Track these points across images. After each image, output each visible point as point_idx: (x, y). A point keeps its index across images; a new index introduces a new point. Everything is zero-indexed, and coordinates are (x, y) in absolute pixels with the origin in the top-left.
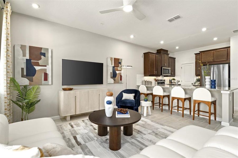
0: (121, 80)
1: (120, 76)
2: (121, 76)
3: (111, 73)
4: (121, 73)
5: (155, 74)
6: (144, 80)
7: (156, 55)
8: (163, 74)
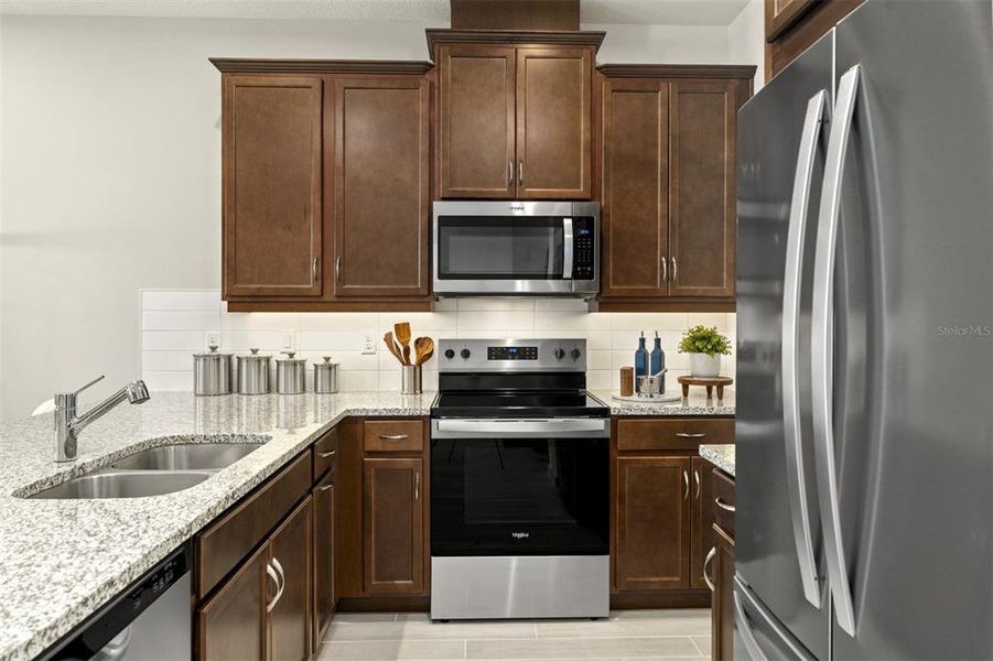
5: (310, 286)
6: (213, 349)
7: (340, 81)
8: (439, 285)
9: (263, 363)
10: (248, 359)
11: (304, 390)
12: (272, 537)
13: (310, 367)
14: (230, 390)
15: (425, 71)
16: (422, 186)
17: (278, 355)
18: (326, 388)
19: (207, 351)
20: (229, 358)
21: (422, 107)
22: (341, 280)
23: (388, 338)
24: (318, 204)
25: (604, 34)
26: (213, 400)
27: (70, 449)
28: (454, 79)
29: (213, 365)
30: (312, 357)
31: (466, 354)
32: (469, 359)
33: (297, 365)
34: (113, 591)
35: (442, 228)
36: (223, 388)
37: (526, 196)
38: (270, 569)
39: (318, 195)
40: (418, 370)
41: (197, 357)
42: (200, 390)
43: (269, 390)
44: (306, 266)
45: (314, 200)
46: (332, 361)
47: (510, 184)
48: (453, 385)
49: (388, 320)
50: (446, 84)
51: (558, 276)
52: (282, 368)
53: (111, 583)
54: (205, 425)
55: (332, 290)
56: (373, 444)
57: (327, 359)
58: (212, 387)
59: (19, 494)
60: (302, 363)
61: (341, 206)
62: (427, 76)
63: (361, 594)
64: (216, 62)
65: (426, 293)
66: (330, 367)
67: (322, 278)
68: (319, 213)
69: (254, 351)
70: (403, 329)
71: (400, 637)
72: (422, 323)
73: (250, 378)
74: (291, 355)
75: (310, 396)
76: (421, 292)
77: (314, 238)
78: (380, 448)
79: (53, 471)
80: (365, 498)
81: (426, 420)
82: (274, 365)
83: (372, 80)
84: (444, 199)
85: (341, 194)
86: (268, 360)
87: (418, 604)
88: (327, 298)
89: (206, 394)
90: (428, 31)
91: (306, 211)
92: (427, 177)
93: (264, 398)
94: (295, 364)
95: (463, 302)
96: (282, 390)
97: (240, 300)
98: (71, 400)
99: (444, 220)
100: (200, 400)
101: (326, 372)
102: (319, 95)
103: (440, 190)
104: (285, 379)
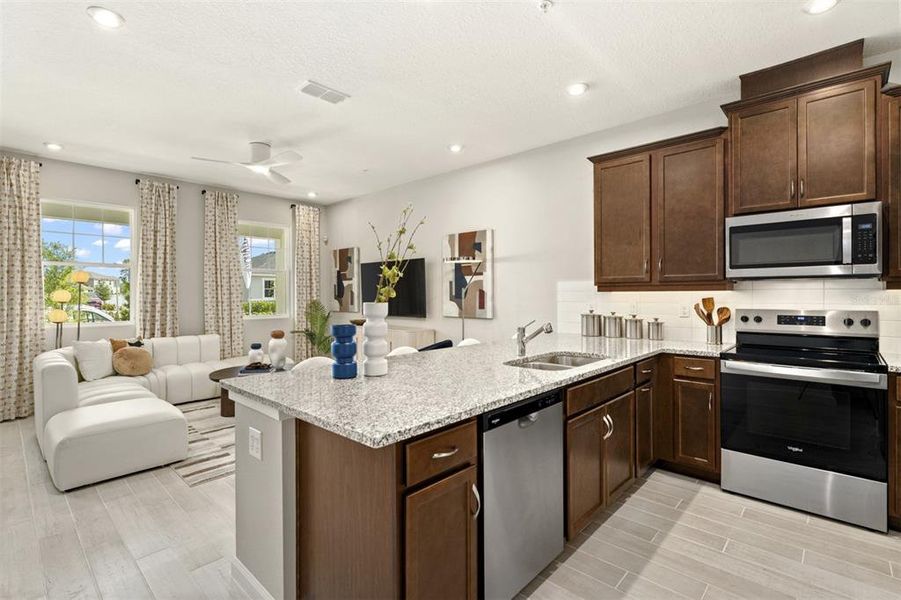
0: (482, 306)
1: (478, 293)
2: (482, 294)
3: (451, 283)
4: (480, 282)
5: (645, 276)
6: (591, 312)
7: (661, 153)
8: (731, 273)
9: (618, 320)
10: (609, 318)
11: (642, 337)
12: (607, 404)
13: (645, 324)
14: (600, 335)
15: (721, 133)
16: (719, 208)
17: (627, 316)
18: (655, 337)
19: (588, 313)
20: (599, 317)
21: (719, 157)
22: (663, 271)
23: (697, 307)
24: (648, 228)
25: (890, 64)
26: (591, 339)
27: (523, 352)
28: (743, 134)
29: (591, 320)
30: (647, 318)
31: (758, 320)
32: (761, 323)
33: (637, 322)
34: (530, 395)
35: (733, 236)
36: (596, 333)
37: (807, 205)
38: (605, 419)
39: (648, 222)
40: (719, 329)
41: (583, 316)
42: (585, 334)
43: (621, 336)
44: (641, 265)
45: (646, 227)
46: (659, 321)
47: (793, 197)
48: (749, 340)
49: (697, 296)
50: (736, 138)
51: (839, 262)
52: (628, 323)
53: (530, 392)
54: (587, 348)
55: (657, 277)
56: (680, 371)
57: (656, 320)
58: (591, 333)
59: (504, 364)
60: (641, 321)
61: (662, 228)
62: (723, 136)
63: (671, 460)
64: (590, 159)
65: (722, 278)
66: (658, 325)
67: (650, 271)
68: (648, 232)
69: (613, 314)
70: (708, 302)
71: (697, 492)
72: (721, 298)
73: (610, 329)
74: (634, 316)
75: (645, 341)
76: (719, 278)
77: (645, 248)
78: (684, 374)
79: (518, 358)
80: (675, 404)
81: (716, 361)
82: (624, 321)
83: (683, 147)
84: (736, 215)
85: (662, 221)
86: (621, 319)
87: (712, 477)
88: (653, 283)
89: (587, 336)
90: (721, 107)
91: (640, 234)
92: (722, 202)
93: (618, 340)
94: (636, 322)
95: (756, 283)
96: (628, 336)
97: (605, 285)
98: (522, 331)
99: (733, 230)
100: (585, 339)
101: (656, 327)
102: (648, 164)
103: (732, 209)
104: (629, 330)
